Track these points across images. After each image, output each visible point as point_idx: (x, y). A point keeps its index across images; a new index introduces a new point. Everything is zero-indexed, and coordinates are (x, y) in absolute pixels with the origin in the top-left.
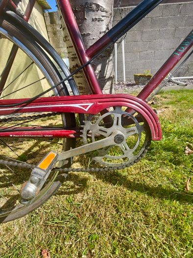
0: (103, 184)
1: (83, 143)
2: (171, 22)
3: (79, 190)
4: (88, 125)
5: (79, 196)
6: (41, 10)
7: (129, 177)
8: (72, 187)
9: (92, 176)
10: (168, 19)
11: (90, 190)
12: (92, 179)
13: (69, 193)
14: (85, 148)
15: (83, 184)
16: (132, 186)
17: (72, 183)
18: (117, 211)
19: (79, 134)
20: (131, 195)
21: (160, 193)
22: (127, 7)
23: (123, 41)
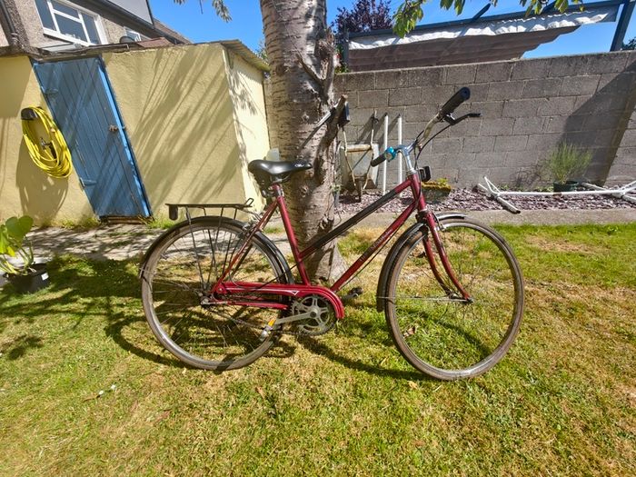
0: (309, 353)
1: (291, 315)
2: (492, 92)
3: (287, 356)
4: (295, 304)
5: (286, 360)
6: (260, 77)
7: (334, 351)
8: (281, 352)
9: (300, 345)
10: (487, 88)
11: (296, 356)
12: (300, 347)
13: (279, 357)
14: (293, 318)
15: (290, 351)
16: (333, 357)
17: (281, 349)
18: (316, 373)
19: (289, 308)
20: (329, 364)
21: (358, 366)
22: (407, 69)
23: (400, 120)
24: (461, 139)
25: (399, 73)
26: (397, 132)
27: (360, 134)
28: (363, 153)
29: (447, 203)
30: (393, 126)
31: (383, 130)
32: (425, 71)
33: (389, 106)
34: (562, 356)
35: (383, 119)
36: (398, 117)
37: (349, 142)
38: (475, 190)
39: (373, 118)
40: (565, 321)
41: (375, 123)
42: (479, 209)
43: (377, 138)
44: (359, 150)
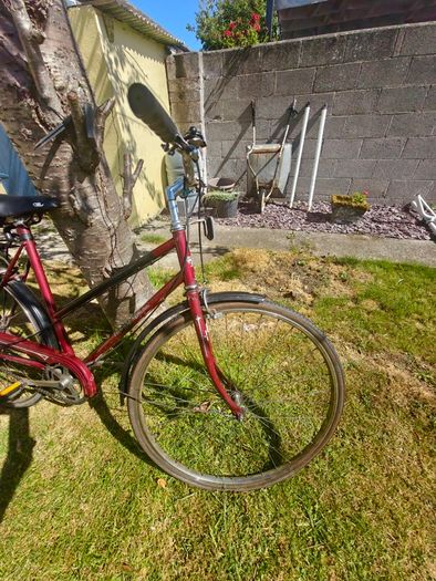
6: (161, 52)
22: (347, 33)
23: (325, 111)
24: (403, 139)
25: (334, 39)
26: (318, 129)
27: (273, 131)
28: (271, 155)
29: (360, 224)
30: (314, 121)
31: (302, 126)
32: (372, 34)
33: (313, 92)
34: (377, 491)
35: (303, 111)
36: (322, 109)
37: (259, 141)
38: (407, 209)
39: (291, 109)
40: (415, 434)
41: (292, 117)
42: (396, 237)
43: (293, 136)
44: (268, 152)
